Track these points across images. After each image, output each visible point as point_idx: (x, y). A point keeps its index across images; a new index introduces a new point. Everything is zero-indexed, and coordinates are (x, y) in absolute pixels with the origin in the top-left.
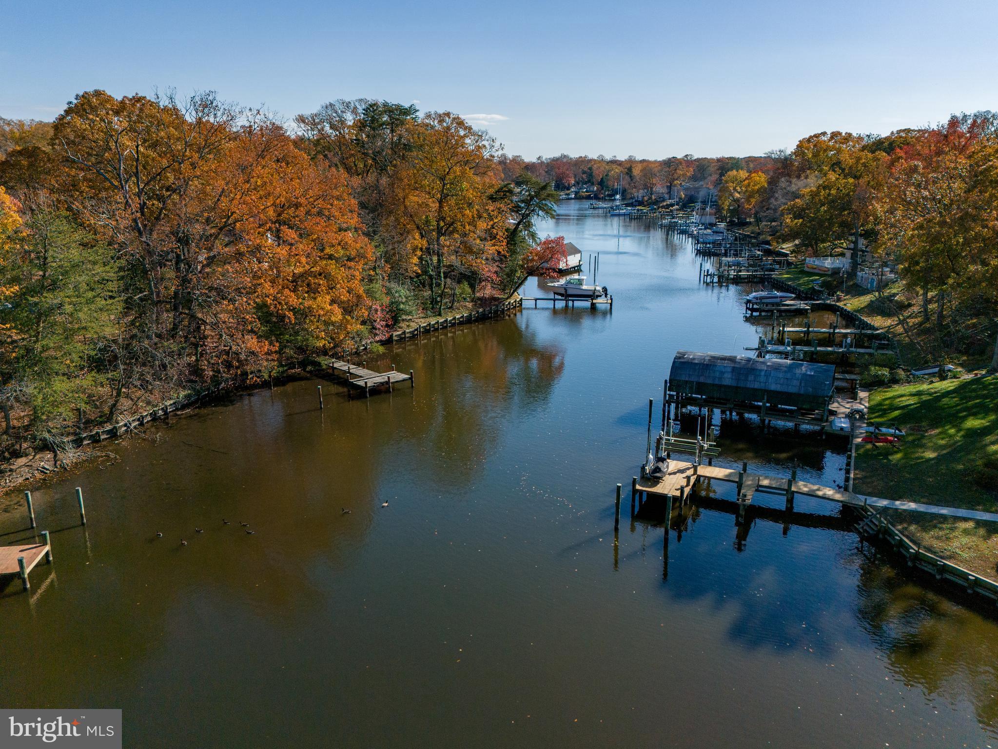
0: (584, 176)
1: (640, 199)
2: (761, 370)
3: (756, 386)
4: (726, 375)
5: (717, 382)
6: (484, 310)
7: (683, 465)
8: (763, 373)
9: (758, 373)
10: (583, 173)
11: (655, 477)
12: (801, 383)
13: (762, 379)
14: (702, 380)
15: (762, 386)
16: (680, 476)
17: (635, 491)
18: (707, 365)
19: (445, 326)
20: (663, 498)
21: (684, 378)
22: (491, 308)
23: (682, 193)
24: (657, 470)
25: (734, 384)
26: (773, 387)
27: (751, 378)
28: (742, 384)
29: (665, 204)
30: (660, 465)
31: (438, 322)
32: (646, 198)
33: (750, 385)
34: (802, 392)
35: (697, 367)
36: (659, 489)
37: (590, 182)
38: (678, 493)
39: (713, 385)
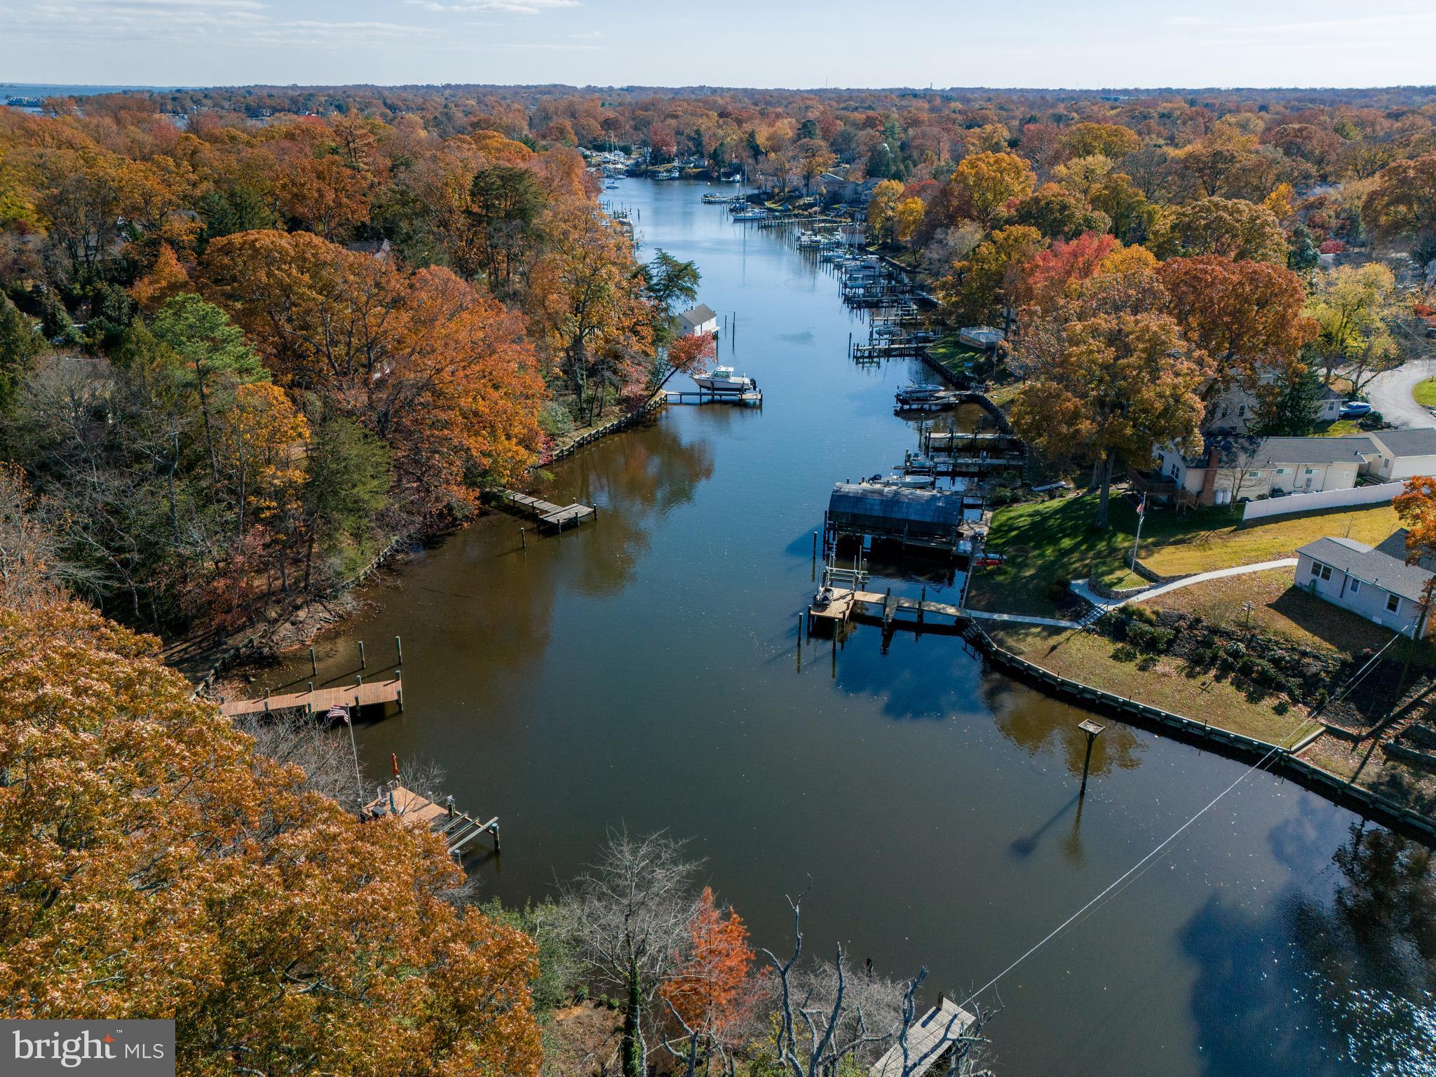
0: (690, 143)
2: (904, 503)
4: (876, 506)
5: (868, 512)
6: (632, 415)
7: (843, 592)
8: (905, 505)
9: (901, 505)
10: (688, 138)
11: (823, 604)
12: (934, 514)
13: (905, 510)
14: (856, 511)
15: (905, 516)
16: (842, 601)
17: (810, 616)
18: (860, 498)
19: (596, 438)
20: (830, 620)
21: (841, 509)
22: (638, 411)
23: (823, 187)
24: (826, 598)
25: (881, 514)
26: (913, 517)
27: (895, 509)
28: (888, 515)
29: (802, 203)
30: (827, 594)
31: (590, 435)
32: (777, 190)
34: (935, 521)
35: (852, 500)
36: (828, 613)
37: (699, 151)
38: (841, 616)
39: (865, 515)
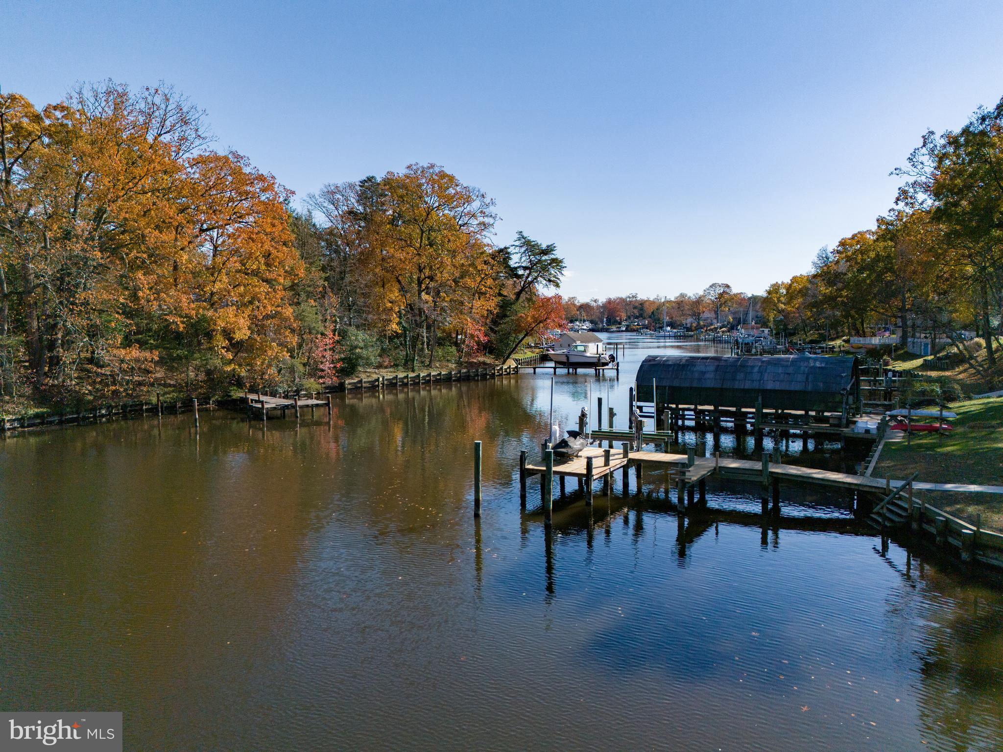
0: (636, 311)
1: (689, 326)
2: (753, 367)
3: (748, 385)
4: (707, 376)
5: (695, 385)
6: (469, 371)
8: (756, 369)
9: (749, 370)
10: (634, 308)
11: (557, 454)
12: (807, 378)
13: (756, 376)
14: (676, 383)
15: (756, 385)
17: (523, 472)
18: (684, 365)
19: (416, 382)
22: (477, 370)
23: (730, 317)
24: (563, 444)
25: (718, 386)
26: (770, 386)
27: (740, 376)
28: (728, 385)
29: (712, 327)
30: (570, 439)
31: (407, 377)
32: (694, 325)
33: (738, 385)
34: (810, 388)
35: (671, 369)
36: (563, 469)
37: (641, 316)
39: (691, 388)
